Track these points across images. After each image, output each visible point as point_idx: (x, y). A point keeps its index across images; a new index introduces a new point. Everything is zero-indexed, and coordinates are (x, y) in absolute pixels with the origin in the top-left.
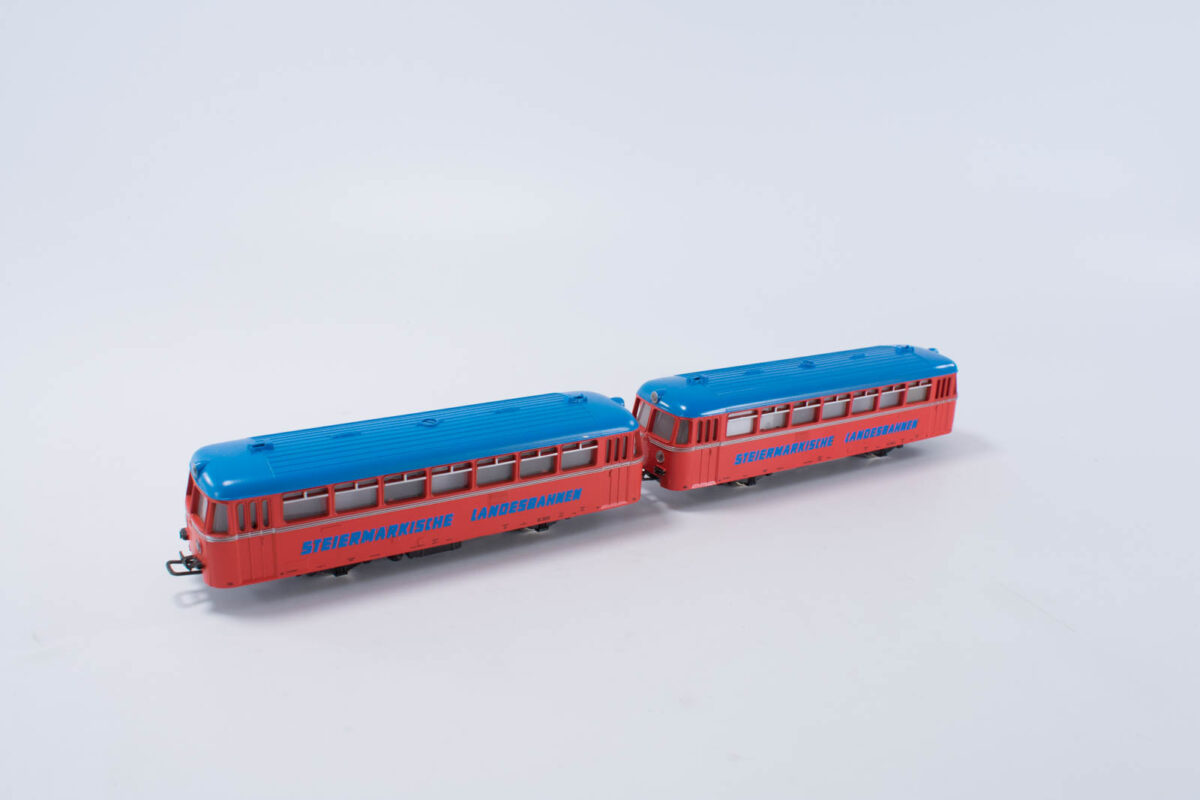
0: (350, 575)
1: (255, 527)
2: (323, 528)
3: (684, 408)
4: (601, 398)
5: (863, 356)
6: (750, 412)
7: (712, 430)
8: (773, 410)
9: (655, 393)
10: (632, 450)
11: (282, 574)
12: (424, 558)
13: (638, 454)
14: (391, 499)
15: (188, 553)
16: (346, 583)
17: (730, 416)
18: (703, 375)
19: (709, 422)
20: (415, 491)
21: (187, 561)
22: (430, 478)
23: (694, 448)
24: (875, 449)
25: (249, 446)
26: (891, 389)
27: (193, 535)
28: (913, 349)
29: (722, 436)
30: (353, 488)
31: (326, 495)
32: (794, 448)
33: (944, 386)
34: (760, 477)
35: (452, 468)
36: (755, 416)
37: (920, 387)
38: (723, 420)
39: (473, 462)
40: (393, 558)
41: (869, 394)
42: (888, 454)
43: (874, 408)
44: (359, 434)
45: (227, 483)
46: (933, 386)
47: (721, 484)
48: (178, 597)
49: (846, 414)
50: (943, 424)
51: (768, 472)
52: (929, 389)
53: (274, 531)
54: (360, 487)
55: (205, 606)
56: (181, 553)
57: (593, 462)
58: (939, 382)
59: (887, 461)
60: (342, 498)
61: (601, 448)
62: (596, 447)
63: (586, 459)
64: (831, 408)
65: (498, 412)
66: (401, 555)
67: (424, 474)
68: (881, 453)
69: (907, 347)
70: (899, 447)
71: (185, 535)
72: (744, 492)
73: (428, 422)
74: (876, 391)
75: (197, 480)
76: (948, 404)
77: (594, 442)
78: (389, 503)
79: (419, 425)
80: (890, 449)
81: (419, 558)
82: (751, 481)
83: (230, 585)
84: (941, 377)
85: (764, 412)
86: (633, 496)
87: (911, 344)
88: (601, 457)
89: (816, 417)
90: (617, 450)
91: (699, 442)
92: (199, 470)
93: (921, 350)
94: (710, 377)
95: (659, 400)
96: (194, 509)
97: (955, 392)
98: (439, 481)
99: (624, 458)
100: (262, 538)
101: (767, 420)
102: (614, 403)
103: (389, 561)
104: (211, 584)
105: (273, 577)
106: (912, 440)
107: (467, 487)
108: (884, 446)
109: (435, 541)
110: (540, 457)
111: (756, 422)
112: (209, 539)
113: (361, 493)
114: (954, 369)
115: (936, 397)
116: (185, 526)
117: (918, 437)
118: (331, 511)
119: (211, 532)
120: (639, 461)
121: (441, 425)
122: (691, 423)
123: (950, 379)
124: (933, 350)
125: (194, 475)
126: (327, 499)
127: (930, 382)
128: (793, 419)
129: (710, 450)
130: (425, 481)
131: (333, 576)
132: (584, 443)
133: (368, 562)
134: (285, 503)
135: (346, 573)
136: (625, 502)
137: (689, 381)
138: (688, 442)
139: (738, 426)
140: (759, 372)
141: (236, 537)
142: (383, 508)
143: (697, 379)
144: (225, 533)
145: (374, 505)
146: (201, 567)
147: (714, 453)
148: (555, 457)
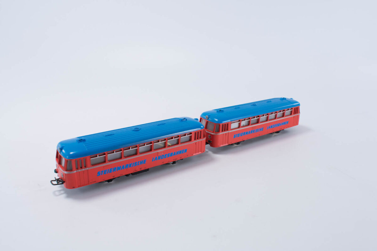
0: (112, 182)
1: (81, 168)
2: (104, 167)
3: (217, 120)
4: (192, 119)
5: (271, 101)
6: (238, 121)
7: (226, 127)
8: (245, 120)
9: (207, 116)
10: (202, 136)
11: (91, 183)
12: (137, 174)
13: (204, 137)
14: (126, 156)
15: (57, 178)
16: (111, 184)
17: (232, 122)
18: (222, 109)
19: (225, 124)
20: (134, 153)
21: (58, 180)
22: (139, 148)
23: (221, 133)
24: (275, 131)
25: (77, 140)
26: (280, 112)
27: (59, 172)
28: (286, 98)
29: (230, 129)
30: (114, 152)
31: (105, 156)
32: (252, 132)
33: (296, 110)
34: (241, 142)
35: (146, 144)
36: (240, 122)
37: (289, 110)
38: (230, 123)
39: (152, 142)
40: (127, 175)
41: (274, 113)
42: (280, 132)
43: (275, 118)
44: (114, 134)
45: (71, 153)
46: (293, 110)
47: (229, 145)
48: (54, 193)
49: (267, 120)
50: (295, 122)
51: (244, 140)
52: (292, 111)
53: (88, 169)
54: (116, 152)
55: (64, 195)
56: (55, 178)
57: (190, 140)
58: (295, 109)
59: (279, 135)
60: (110, 156)
61: (193, 135)
62: (191, 135)
63: (188, 139)
64: (263, 118)
65: (159, 125)
66: (129, 174)
67: (137, 147)
68: (278, 132)
69: (284, 98)
70: (283, 130)
71: (56, 171)
72: (236, 147)
73: (136, 129)
74: (276, 112)
75: (60, 153)
76: (297, 115)
77: (191, 133)
78: (126, 157)
79: (133, 130)
80: (280, 131)
81: (136, 175)
82: (238, 143)
83: (74, 188)
84: (295, 107)
85: (242, 121)
86: (203, 151)
87: (285, 97)
88: (193, 138)
89: (258, 122)
90: (198, 136)
91: (222, 131)
92: (61, 149)
93: (288, 99)
94: (224, 110)
95: (209, 118)
96: (60, 163)
97: (299, 112)
98: (141, 149)
99: (200, 138)
100: (84, 171)
101: (243, 123)
102: (195, 120)
103: (126, 176)
104: (67, 188)
105: (88, 184)
106: (287, 128)
107: (151, 150)
108: (278, 130)
109: (141, 169)
110: (174, 139)
111: (240, 124)
112: (66, 172)
113: (116, 154)
114: (299, 105)
115: (294, 114)
116: (56, 168)
117: (289, 127)
118: (106, 161)
119: (66, 170)
120: (205, 139)
121: (140, 130)
122: (220, 125)
123: (298, 108)
124: (291, 99)
125: (59, 151)
126: (105, 157)
127: (292, 109)
128: (251, 123)
129: (226, 134)
130: (137, 149)
131: (107, 182)
132: (187, 134)
133: (119, 177)
134: (91, 159)
135: (112, 181)
136: (200, 153)
137: (217, 112)
138: (219, 131)
139: (234, 125)
140: (239, 108)
141: (75, 172)
142: (124, 159)
143: (220, 111)
144: (71, 170)
145: (121, 158)
146: (63, 182)
147: (227, 135)
148: (179, 139)
